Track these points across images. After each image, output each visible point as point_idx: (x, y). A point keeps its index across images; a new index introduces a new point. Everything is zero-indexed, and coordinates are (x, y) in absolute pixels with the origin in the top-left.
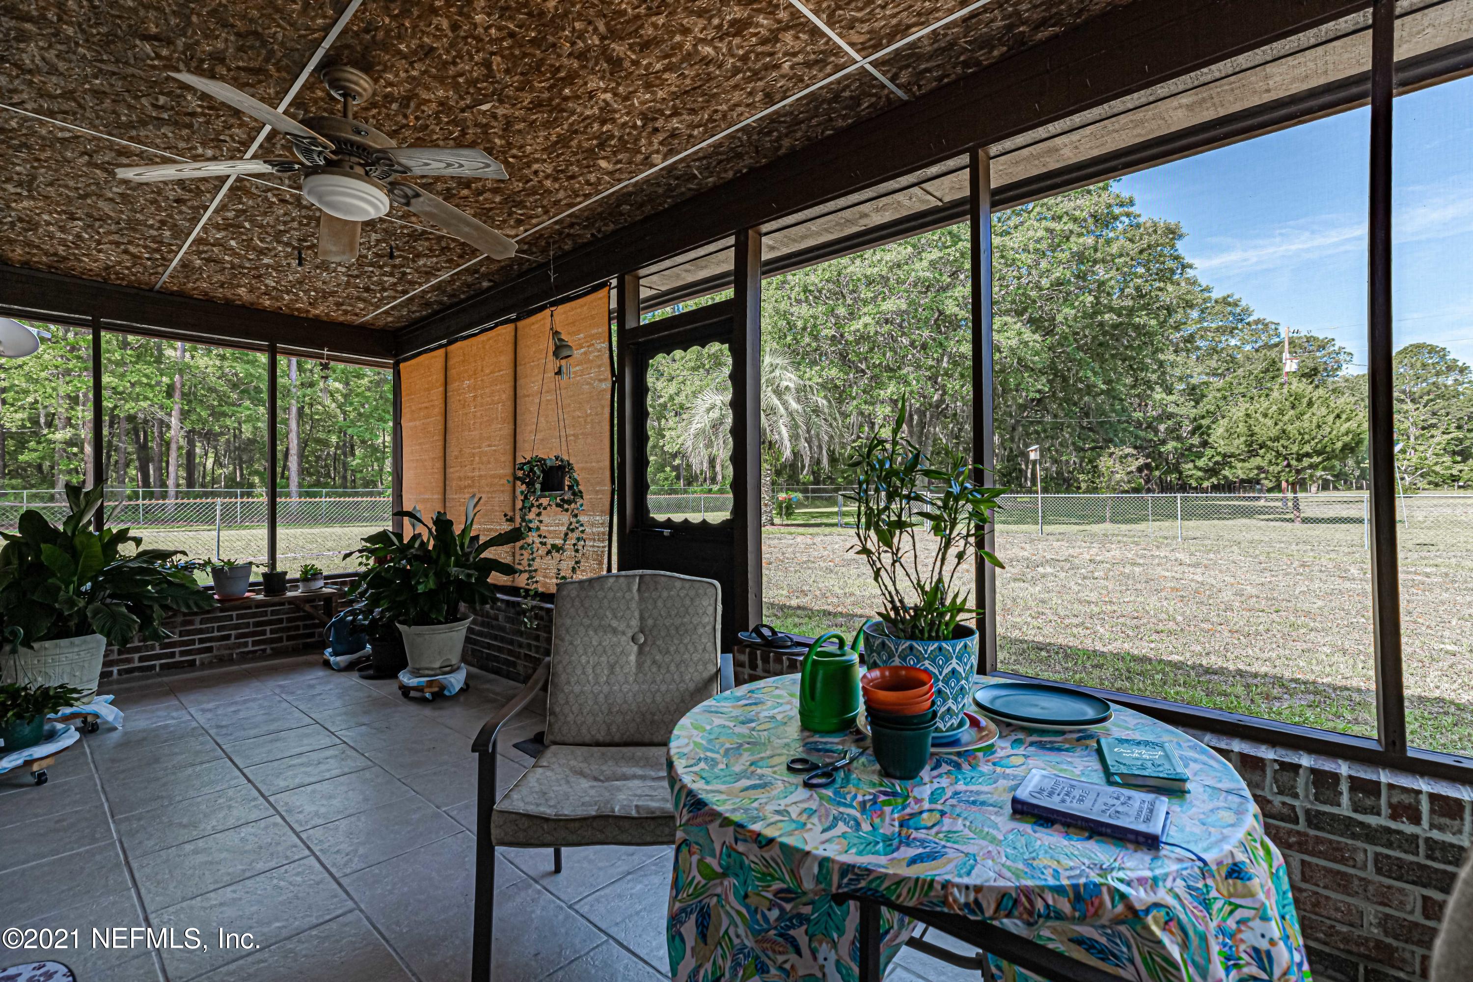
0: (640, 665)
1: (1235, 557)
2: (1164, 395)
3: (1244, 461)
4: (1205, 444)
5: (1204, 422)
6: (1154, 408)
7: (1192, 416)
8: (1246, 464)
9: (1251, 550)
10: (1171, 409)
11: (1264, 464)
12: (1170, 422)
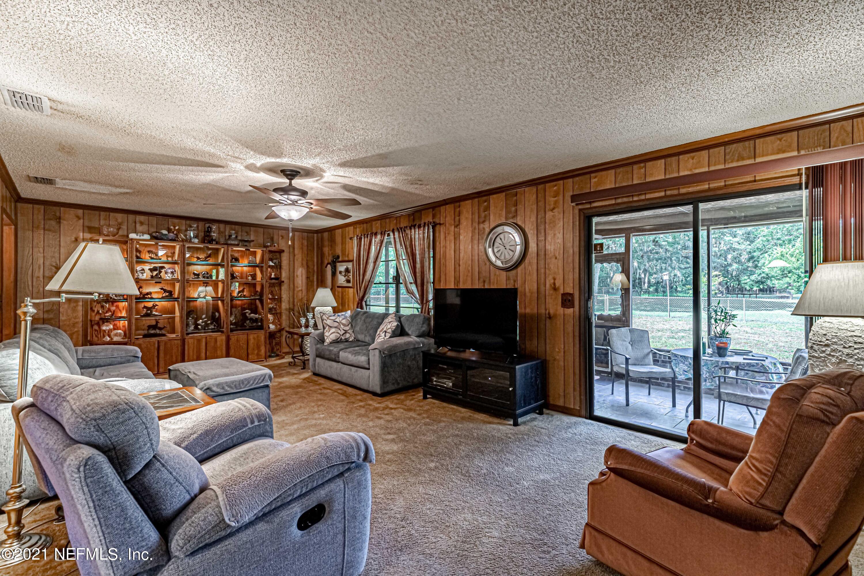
0: (632, 349)
1: (774, 330)
2: (731, 238)
3: (779, 279)
4: (756, 267)
5: (755, 254)
6: (725, 244)
7: (748, 250)
8: (781, 281)
9: (782, 327)
10: (736, 246)
11: (791, 281)
12: (735, 253)
